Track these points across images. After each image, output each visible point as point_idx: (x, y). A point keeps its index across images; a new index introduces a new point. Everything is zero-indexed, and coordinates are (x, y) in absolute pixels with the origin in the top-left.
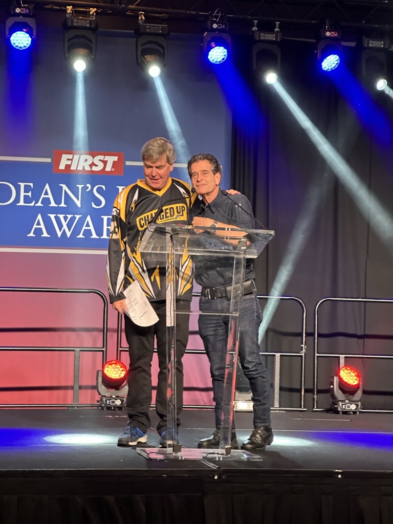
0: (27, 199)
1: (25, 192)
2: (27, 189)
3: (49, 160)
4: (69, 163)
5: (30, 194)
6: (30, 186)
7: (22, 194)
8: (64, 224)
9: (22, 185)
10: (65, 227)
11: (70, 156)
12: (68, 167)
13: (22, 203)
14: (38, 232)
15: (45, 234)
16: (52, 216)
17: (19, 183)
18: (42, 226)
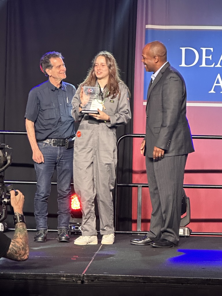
0: (208, 62)
1: (206, 56)
2: (208, 53)
5: (210, 57)
6: (210, 50)
7: (204, 57)
9: (204, 50)
13: (204, 65)
14: (218, 89)
17: (201, 48)
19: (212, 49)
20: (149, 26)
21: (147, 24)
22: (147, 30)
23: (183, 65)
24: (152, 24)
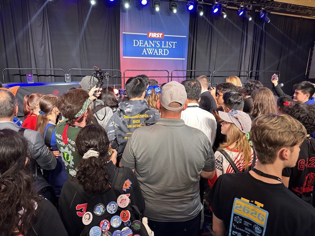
0: (141, 44)
2: (141, 42)
3: (146, 34)
4: (151, 35)
5: (142, 43)
7: (140, 43)
8: (150, 51)
9: (140, 41)
10: (151, 52)
11: (151, 33)
12: (151, 36)
13: (140, 46)
14: (144, 53)
15: (146, 54)
16: (147, 49)
18: (145, 52)
19: (142, 41)
20: (124, 33)
21: (123, 32)
22: (123, 34)
23: (134, 45)
24: (125, 32)
